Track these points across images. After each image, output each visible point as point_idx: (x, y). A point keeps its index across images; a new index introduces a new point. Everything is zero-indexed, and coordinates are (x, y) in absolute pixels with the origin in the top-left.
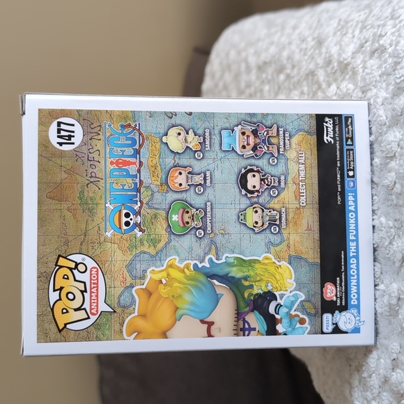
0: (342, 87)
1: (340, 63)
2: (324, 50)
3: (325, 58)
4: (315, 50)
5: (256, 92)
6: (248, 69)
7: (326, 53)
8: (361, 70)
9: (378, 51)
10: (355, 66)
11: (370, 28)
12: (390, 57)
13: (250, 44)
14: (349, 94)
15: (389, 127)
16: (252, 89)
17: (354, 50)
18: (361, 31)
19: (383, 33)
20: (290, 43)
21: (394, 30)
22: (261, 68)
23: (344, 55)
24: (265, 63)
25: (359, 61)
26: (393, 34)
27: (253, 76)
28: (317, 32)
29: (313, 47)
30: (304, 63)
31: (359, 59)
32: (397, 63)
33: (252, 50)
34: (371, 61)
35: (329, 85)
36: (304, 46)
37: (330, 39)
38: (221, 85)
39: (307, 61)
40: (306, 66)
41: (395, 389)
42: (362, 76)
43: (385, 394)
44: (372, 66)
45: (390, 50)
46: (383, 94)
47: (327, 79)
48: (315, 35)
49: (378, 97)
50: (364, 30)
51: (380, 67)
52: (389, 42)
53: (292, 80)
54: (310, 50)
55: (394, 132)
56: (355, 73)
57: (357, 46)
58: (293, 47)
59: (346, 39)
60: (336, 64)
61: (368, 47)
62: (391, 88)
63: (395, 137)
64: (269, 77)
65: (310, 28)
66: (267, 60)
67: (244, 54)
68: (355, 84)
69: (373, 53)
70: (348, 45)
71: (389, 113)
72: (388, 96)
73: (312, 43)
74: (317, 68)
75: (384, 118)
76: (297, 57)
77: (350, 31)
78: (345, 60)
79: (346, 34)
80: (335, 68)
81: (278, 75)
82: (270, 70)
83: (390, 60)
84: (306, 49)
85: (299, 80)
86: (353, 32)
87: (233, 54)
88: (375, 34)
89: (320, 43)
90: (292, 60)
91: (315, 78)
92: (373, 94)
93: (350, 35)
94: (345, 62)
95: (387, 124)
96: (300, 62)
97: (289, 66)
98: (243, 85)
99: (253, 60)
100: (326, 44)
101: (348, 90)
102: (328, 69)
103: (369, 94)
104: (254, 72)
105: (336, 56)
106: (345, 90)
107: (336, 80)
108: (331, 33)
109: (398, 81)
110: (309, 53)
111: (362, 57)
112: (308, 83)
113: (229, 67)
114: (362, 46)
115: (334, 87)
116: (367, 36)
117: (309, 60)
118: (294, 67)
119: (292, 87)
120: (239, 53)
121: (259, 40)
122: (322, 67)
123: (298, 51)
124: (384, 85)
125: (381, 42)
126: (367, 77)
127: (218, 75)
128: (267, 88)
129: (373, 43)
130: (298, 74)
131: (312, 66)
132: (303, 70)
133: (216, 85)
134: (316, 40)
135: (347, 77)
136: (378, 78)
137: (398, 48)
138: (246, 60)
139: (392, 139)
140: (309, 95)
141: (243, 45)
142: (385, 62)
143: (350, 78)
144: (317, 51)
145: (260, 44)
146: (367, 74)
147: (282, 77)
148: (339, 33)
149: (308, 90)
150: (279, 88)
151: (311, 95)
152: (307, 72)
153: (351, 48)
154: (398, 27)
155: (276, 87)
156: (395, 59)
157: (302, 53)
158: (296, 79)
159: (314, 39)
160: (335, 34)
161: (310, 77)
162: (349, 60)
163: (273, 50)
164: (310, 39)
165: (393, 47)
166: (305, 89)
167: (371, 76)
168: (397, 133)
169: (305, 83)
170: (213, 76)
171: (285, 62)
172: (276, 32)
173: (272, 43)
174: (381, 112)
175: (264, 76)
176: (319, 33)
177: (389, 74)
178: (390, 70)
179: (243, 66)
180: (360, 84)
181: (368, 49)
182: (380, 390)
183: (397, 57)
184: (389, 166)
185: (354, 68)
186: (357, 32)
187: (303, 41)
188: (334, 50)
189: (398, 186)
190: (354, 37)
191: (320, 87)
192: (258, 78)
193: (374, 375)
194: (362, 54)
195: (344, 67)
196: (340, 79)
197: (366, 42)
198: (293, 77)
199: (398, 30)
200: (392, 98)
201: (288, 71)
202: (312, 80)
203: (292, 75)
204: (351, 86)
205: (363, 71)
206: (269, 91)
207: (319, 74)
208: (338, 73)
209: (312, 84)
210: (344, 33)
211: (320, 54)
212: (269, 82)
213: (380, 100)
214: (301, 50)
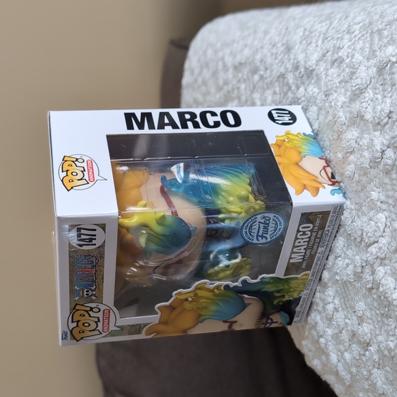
0: (308, 90)
1: (306, 69)
2: (292, 56)
3: (294, 64)
4: (284, 55)
5: (233, 89)
6: (225, 67)
7: (295, 59)
8: (324, 76)
9: (337, 62)
10: (319, 73)
11: (330, 40)
12: (347, 67)
13: (226, 45)
14: (314, 97)
15: (348, 126)
16: (230, 86)
17: (318, 59)
18: (323, 42)
19: (341, 46)
20: (262, 47)
21: (350, 43)
22: (237, 68)
23: (309, 63)
24: (241, 64)
25: (322, 69)
26: (349, 47)
27: (230, 74)
28: (286, 39)
29: (282, 52)
30: (275, 66)
31: (322, 66)
32: (353, 73)
33: (228, 51)
34: (332, 70)
35: (298, 88)
36: (274, 51)
37: (297, 46)
38: (200, 80)
39: (278, 64)
40: (277, 69)
41: (362, 340)
42: (325, 82)
43: (354, 346)
44: (333, 74)
45: (347, 61)
46: (342, 99)
47: (295, 82)
48: (284, 42)
49: (338, 101)
50: (326, 41)
51: (339, 75)
52: (346, 54)
53: (266, 81)
54: (280, 55)
55: (352, 131)
56: (319, 79)
57: (320, 54)
58: (265, 51)
59: (311, 48)
60: (302, 70)
61: (329, 57)
62: (349, 93)
63: (353, 135)
64: (245, 77)
65: (279, 35)
66: (243, 61)
67: (220, 54)
68: (320, 88)
69: (333, 62)
70: (313, 54)
71: (348, 115)
72: (346, 100)
73: (282, 49)
74: (287, 72)
75: (344, 119)
76: (269, 60)
77: (314, 41)
78: (310, 67)
79: (310, 43)
80: (302, 73)
81: (253, 76)
82: (246, 71)
83: (347, 70)
84: (277, 53)
85: (271, 81)
86: (317, 42)
87: (210, 52)
88: (334, 46)
89: (289, 49)
90: (265, 63)
91: (286, 81)
92: (334, 98)
93: (314, 45)
94: (311, 68)
95: (347, 123)
96: (271, 65)
97: (262, 68)
98: (221, 82)
99: (229, 60)
100: (294, 51)
101: (313, 93)
102: (296, 73)
103: (331, 98)
104: (231, 70)
105: (302, 63)
106: (311, 93)
107: (303, 83)
108: (298, 41)
109: (354, 89)
110: (280, 57)
111: (324, 65)
112: (279, 84)
113: (207, 65)
114: (324, 55)
115: (302, 89)
116: (328, 47)
117: (280, 64)
118: (266, 69)
119: (265, 87)
120: (216, 52)
121: (234, 41)
122: (290, 71)
123: (269, 54)
124: (343, 91)
125: (340, 54)
126: (329, 83)
127: (197, 71)
128: (243, 86)
129: (333, 54)
130: (271, 76)
131: (282, 70)
132: (274, 72)
133: (196, 80)
134: (285, 46)
135: (313, 81)
136: (338, 84)
137: (353, 60)
138: (222, 59)
139: (351, 137)
140: (280, 95)
141: (219, 45)
142: (343, 71)
143: (315, 82)
144: (286, 56)
145: (235, 45)
146: (329, 81)
147: (256, 77)
148: (304, 41)
149: (279, 91)
150: (254, 87)
151: (282, 95)
152: (278, 74)
153: (315, 57)
154: (353, 41)
155: (252, 86)
156: (351, 70)
157: (274, 57)
158: (268, 80)
159: (283, 45)
160: (301, 42)
161: (281, 79)
162: (314, 67)
163: (247, 52)
164: (279, 45)
165: (349, 59)
166: (277, 89)
167: (332, 83)
168: (355, 132)
169: (277, 84)
170: (192, 72)
171: (259, 64)
172: (249, 35)
173: (246, 46)
174: (341, 114)
175: (240, 75)
176: (287, 41)
177: (346, 82)
178: (348, 78)
179: (220, 64)
180: (324, 89)
181: (330, 58)
182: (350, 343)
183: (353, 68)
184: (349, 159)
185: (318, 75)
186: (320, 42)
187: (274, 46)
188: (301, 57)
189: (356, 175)
190: (317, 46)
191: (290, 88)
192: (234, 77)
193: (344, 331)
194: (325, 62)
195: (310, 73)
196: (307, 82)
197: (328, 52)
198: (266, 78)
199: (354, 44)
200: (349, 103)
201: (262, 73)
202: (283, 82)
203: (265, 76)
204: (316, 90)
205: (326, 78)
206: (246, 89)
207: (289, 77)
208: (305, 77)
209: (283, 85)
210: (309, 42)
211: (289, 60)
212: (245, 81)
213: (339, 104)
214: (272, 54)
